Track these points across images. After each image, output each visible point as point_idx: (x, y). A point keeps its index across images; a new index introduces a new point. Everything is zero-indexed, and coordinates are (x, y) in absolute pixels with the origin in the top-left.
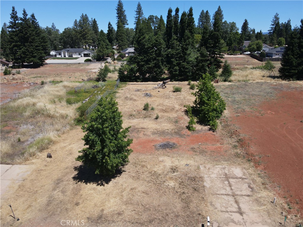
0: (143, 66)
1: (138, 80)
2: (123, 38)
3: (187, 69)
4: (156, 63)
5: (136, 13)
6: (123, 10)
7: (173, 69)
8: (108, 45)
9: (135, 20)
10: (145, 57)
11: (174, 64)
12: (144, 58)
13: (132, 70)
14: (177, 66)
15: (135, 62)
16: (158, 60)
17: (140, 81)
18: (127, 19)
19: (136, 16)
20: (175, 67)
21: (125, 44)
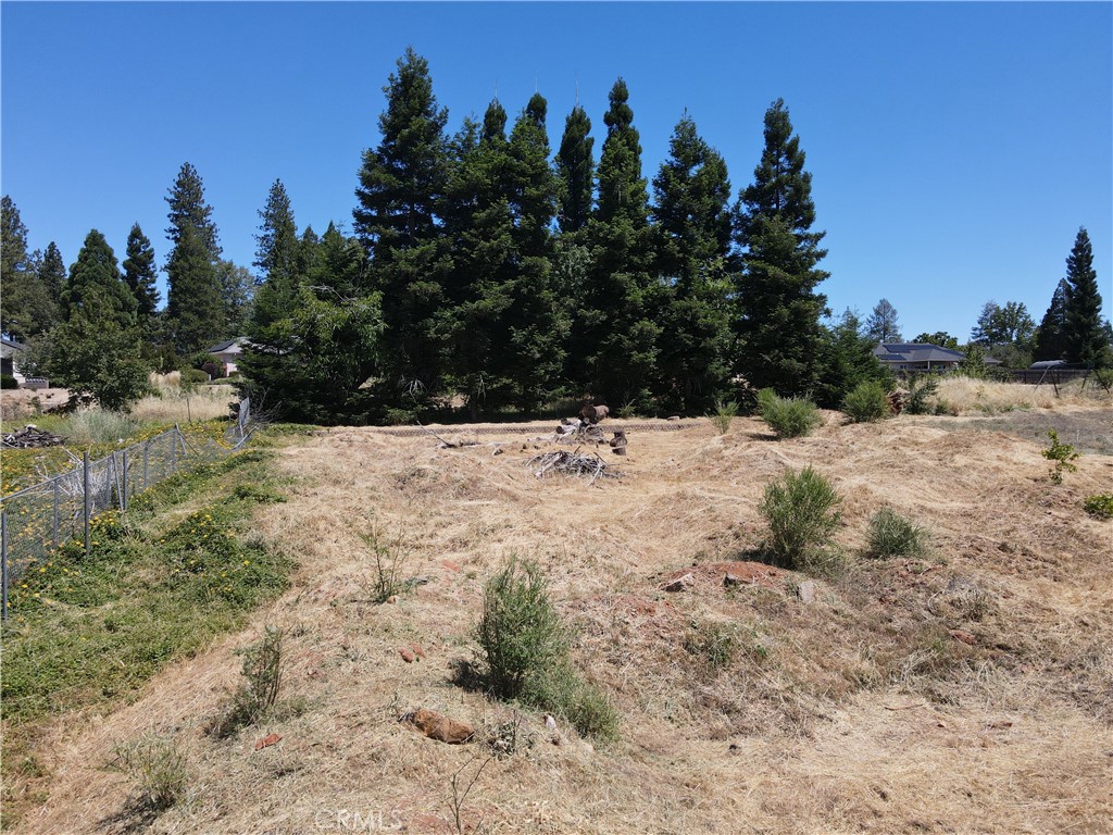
0: (426, 308)
1: (394, 412)
2: (208, 304)
3: (711, 332)
4: (518, 288)
5: (262, 222)
6: (204, 206)
7: (625, 333)
8: (127, 307)
9: (258, 249)
10: (441, 250)
11: (633, 303)
12: (435, 259)
13: (347, 335)
14: (646, 315)
15: (368, 285)
16: (532, 273)
17: (408, 414)
18: (218, 245)
19: (262, 233)
20: (638, 326)
21: (215, 330)
